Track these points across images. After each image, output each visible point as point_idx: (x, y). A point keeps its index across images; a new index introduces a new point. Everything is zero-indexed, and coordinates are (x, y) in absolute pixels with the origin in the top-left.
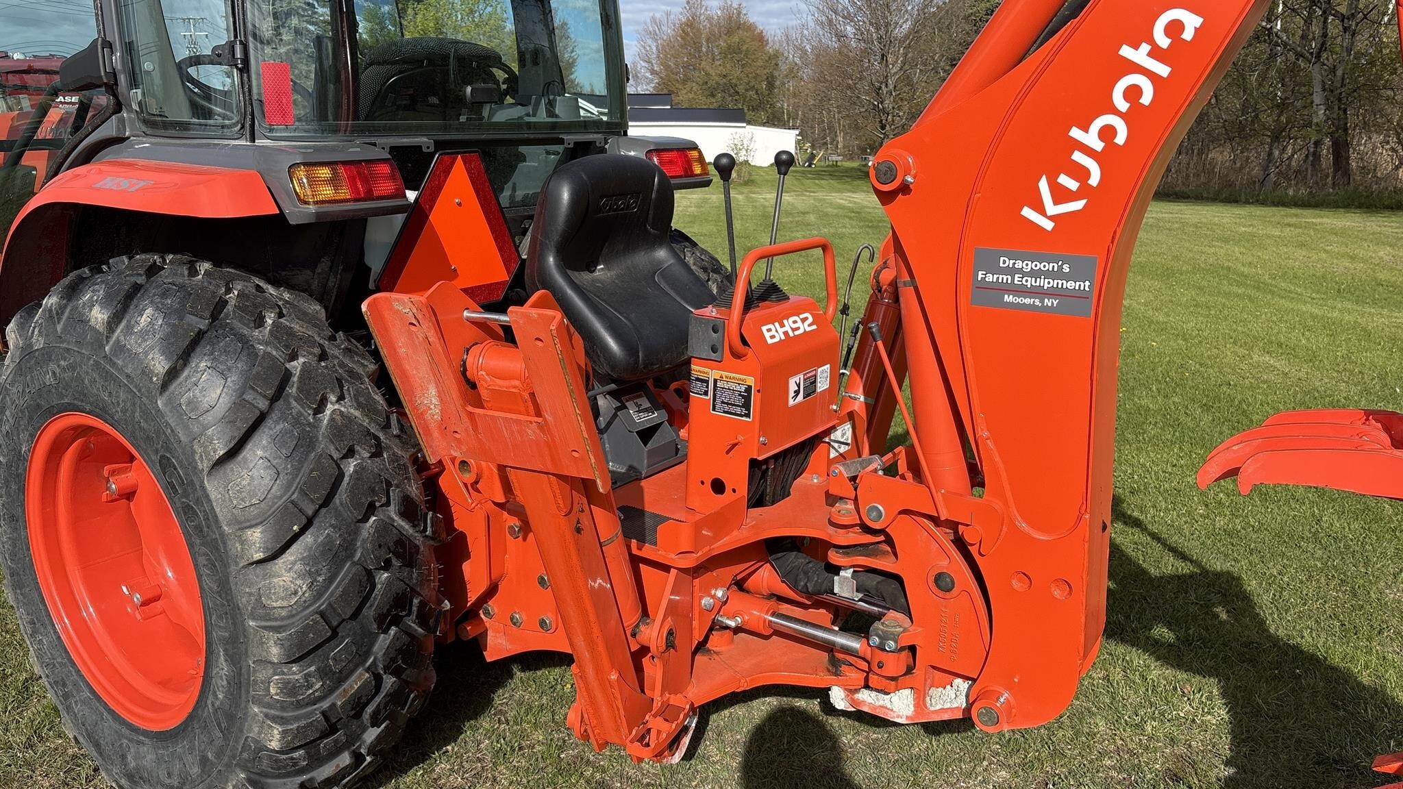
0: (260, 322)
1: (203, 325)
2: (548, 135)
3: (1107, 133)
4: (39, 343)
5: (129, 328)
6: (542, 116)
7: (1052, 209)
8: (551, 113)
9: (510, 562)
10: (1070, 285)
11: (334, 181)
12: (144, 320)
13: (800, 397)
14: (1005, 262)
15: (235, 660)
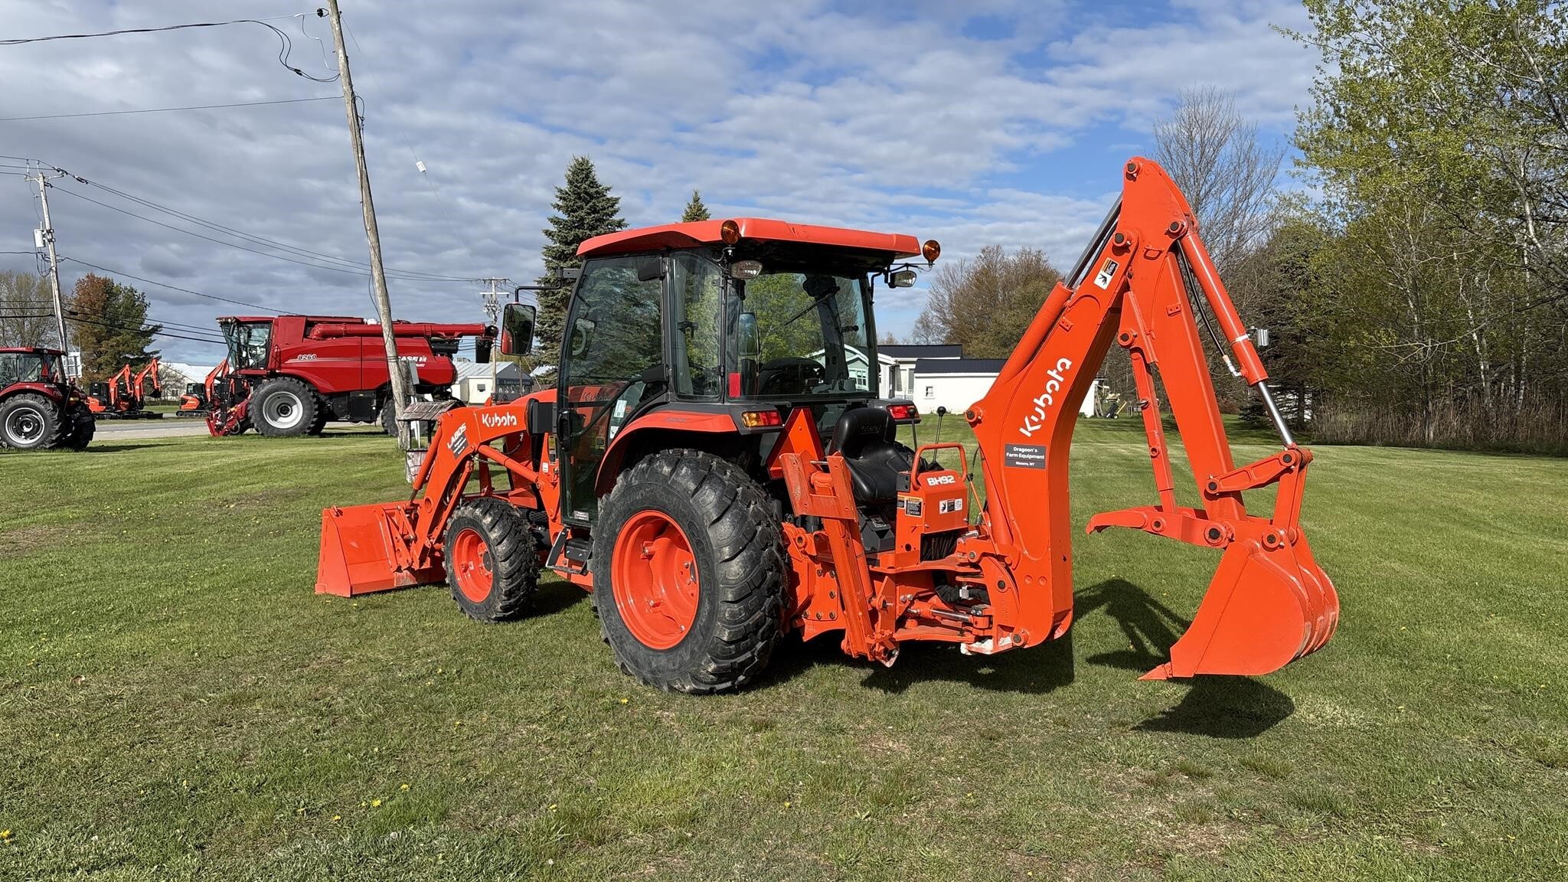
0: (725, 474)
1: (706, 472)
2: (840, 399)
3: (1045, 401)
4: (635, 482)
5: (678, 475)
6: (837, 391)
7: (1030, 429)
8: (841, 388)
9: (817, 589)
10: (1038, 457)
11: (757, 419)
12: (684, 471)
13: (946, 511)
14: (1015, 449)
15: (712, 603)
